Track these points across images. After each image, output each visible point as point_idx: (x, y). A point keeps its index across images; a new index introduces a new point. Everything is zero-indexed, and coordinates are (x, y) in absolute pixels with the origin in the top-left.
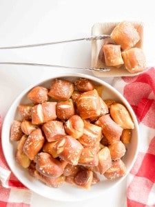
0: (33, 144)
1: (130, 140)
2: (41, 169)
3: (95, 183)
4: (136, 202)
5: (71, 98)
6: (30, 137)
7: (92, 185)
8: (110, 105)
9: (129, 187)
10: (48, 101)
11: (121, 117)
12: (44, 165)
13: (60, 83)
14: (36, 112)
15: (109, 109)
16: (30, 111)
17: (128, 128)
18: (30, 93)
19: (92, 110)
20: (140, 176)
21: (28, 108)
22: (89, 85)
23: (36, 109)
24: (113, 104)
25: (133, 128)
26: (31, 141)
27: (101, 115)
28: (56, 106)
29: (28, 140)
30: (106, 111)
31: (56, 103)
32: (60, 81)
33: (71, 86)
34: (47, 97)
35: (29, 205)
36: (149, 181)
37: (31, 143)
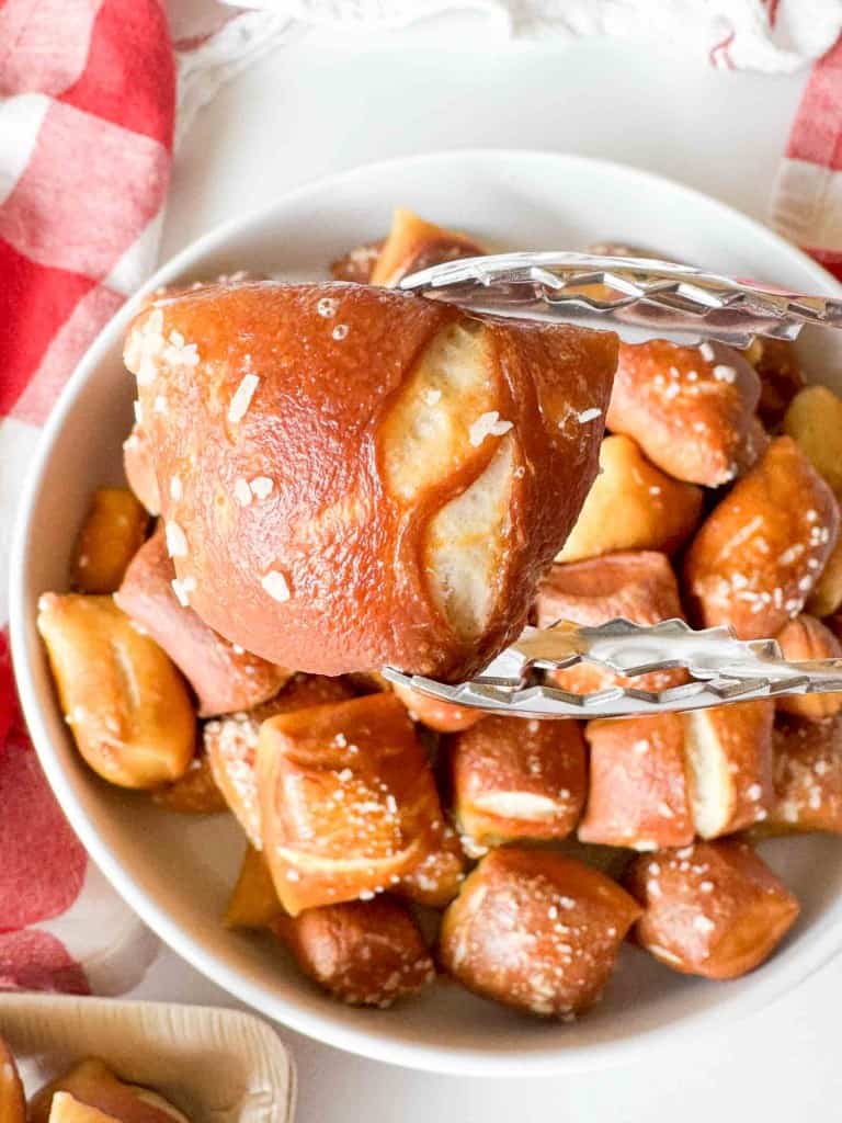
0: (777, 549)
1: (92, 512)
2: (724, 374)
3: (361, 256)
4: (120, 119)
5: (469, 865)
6: (795, 606)
7: (380, 245)
8: (189, 776)
9: (149, 213)
10: (647, 856)
11: (119, 688)
12: (707, 400)
13: (542, 991)
14: (738, 783)
15: (198, 748)
16: (779, 790)
17: (83, 604)
18: (777, 931)
19: (317, 771)
20: (66, 275)
21: (791, 812)
22: (324, 952)
23: (740, 806)
24: (167, 785)
25: (46, 602)
26: (788, 576)
27: (259, 712)
28: (582, 814)
29: (805, 584)
30: (222, 738)
31: (586, 834)
32: (540, 1005)
33: (461, 952)
34: (653, 888)
35: (795, 153)
36: (21, 245)
37: (790, 556)
